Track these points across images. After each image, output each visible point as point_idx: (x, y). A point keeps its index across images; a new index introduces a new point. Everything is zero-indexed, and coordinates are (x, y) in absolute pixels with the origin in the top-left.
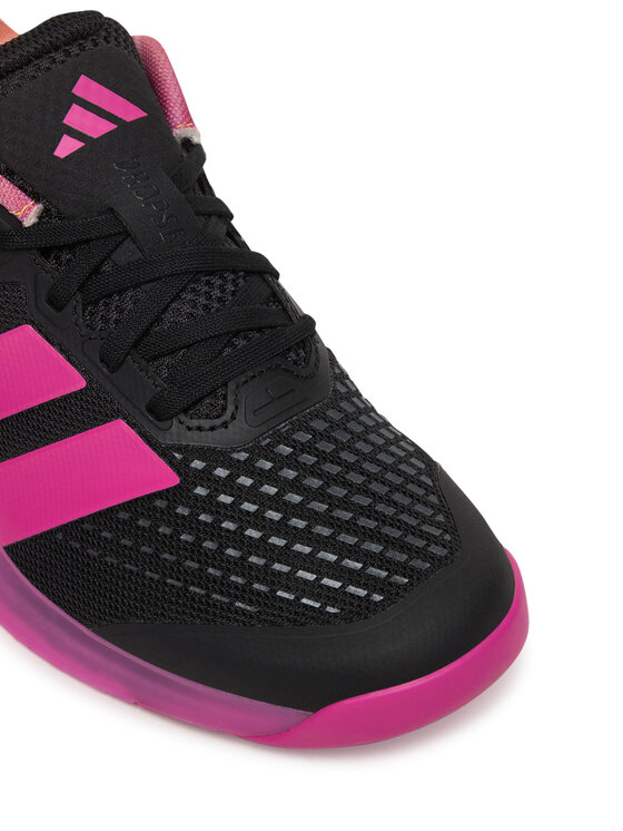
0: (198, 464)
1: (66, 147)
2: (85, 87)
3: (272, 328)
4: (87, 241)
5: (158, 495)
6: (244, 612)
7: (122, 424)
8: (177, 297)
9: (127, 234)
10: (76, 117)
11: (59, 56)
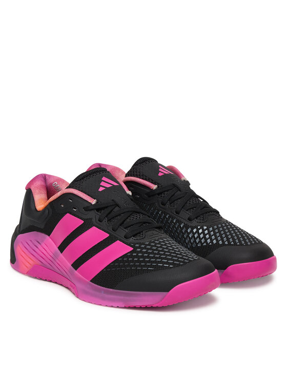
0: (137, 245)
1: (101, 189)
2: (104, 179)
3: (149, 223)
4: (108, 206)
5: (129, 253)
6: (151, 270)
7: (118, 241)
8: (129, 216)
9: (117, 205)
10: (102, 184)
11: (98, 173)
